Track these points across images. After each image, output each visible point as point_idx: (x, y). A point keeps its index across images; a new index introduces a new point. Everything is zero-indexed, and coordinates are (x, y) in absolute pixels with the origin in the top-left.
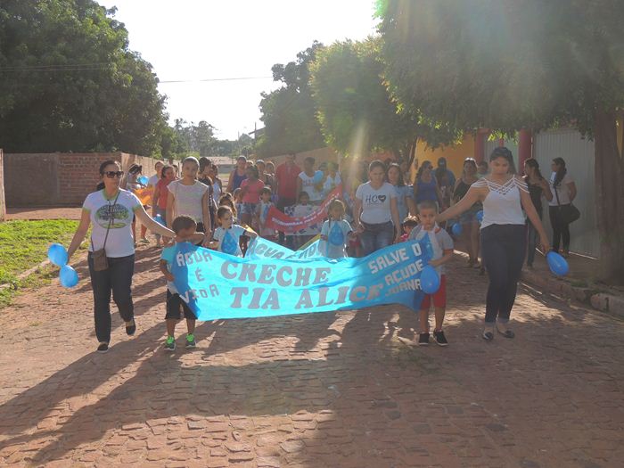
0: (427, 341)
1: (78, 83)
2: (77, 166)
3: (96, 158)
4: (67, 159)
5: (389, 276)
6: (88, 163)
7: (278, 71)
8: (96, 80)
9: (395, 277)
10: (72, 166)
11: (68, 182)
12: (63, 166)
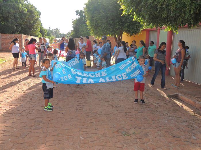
0: (137, 102)
1: (7, 10)
2: (7, 38)
3: (14, 36)
4: (4, 36)
5: (127, 69)
6: (11, 37)
7: (77, 12)
8: (14, 9)
9: (129, 69)
10: (5, 38)
11: (4, 43)
12: (2, 38)
